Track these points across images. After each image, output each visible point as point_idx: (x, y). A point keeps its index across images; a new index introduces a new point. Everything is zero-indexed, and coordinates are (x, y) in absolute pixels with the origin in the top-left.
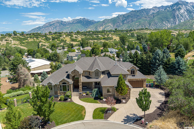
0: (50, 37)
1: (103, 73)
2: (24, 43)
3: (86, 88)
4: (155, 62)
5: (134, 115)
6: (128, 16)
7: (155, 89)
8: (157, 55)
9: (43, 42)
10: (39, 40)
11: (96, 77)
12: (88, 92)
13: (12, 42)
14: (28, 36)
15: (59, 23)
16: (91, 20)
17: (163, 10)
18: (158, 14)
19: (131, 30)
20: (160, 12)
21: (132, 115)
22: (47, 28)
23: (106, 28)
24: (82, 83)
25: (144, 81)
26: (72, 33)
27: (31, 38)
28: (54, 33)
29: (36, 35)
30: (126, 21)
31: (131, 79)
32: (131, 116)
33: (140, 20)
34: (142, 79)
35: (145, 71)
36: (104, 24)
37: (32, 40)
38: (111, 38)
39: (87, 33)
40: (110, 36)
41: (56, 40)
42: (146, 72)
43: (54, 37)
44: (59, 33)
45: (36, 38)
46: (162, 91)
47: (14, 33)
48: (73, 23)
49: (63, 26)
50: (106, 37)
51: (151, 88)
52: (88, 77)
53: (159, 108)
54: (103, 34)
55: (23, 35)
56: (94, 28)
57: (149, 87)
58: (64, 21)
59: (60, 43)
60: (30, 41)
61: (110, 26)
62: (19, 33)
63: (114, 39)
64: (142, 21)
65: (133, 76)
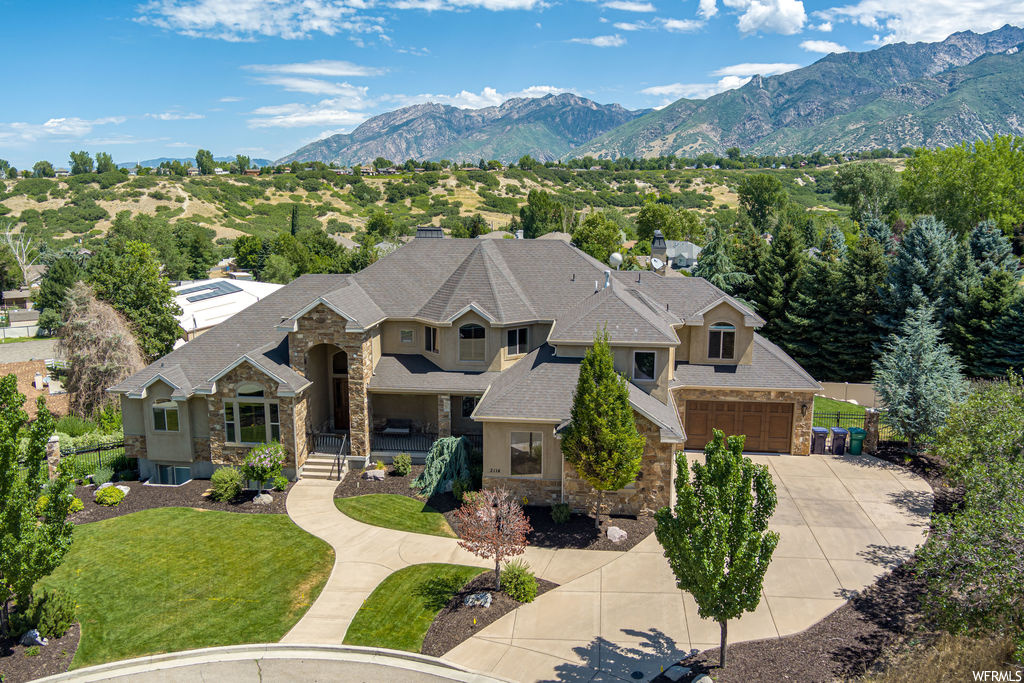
0: (378, 183)
1: (518, 337)
2: (243, 213)
3: (407, 431)
4: (904, 297)
5: (655, 638)
6: (808, 83)
7: (875, 469)
8: (915, 255)
9: (339, 210)
10: (319, 199)
11: (466, 365)
12: (403, 458)
13: (186, 205)
14: (268, 178)
15: (434, 118)
16: (603, 103)
17: (1011, 51)
18: (981, 74)
19: (816, 160)
20: (991, 60)
21: (634, 643)
22: (372, 144)
23: (679, 147)
24: (369, 393)
25: (797, 411)
26: (492, 166)
27: (279, 188)
28: (398, 168)
29: (308, 173)
30: (792, 112)
31: (703, 392)
32: (626, 643)
33: (871, 107)
34: (781, 394)
35: (836, 355)
36: (669, 126)
37: (286, 198)
38: (703, 197)
39: (576, 171)
40: (698, 186)
41: (408, 202)
42: (842, 363)
43: (396, 188)
44: (427, 167)
45: (306, 189)
46: (921, 486)
47: (200, 164)
48: (506, 120)
49: (455, 135)
50: (677, 190)
51: (847, 460)
52: (418, 364)
53: (862, 604)
54: (661, 175)
55: (243, 171)
56: (616, 146)
57: (831, 451)
58: (463, 107)
59: (426, 218)
60: (274, 202)
61: (705, 138)
62: (223, 165)
63: (716, 204)
64: (886, 114)
65: (719, 369)
